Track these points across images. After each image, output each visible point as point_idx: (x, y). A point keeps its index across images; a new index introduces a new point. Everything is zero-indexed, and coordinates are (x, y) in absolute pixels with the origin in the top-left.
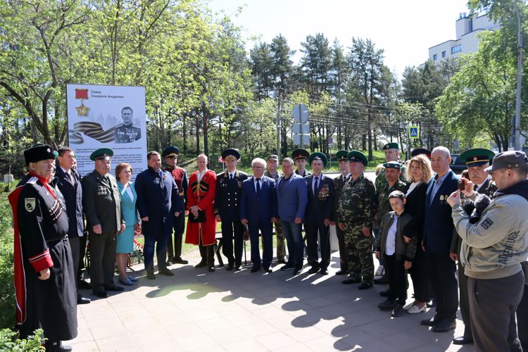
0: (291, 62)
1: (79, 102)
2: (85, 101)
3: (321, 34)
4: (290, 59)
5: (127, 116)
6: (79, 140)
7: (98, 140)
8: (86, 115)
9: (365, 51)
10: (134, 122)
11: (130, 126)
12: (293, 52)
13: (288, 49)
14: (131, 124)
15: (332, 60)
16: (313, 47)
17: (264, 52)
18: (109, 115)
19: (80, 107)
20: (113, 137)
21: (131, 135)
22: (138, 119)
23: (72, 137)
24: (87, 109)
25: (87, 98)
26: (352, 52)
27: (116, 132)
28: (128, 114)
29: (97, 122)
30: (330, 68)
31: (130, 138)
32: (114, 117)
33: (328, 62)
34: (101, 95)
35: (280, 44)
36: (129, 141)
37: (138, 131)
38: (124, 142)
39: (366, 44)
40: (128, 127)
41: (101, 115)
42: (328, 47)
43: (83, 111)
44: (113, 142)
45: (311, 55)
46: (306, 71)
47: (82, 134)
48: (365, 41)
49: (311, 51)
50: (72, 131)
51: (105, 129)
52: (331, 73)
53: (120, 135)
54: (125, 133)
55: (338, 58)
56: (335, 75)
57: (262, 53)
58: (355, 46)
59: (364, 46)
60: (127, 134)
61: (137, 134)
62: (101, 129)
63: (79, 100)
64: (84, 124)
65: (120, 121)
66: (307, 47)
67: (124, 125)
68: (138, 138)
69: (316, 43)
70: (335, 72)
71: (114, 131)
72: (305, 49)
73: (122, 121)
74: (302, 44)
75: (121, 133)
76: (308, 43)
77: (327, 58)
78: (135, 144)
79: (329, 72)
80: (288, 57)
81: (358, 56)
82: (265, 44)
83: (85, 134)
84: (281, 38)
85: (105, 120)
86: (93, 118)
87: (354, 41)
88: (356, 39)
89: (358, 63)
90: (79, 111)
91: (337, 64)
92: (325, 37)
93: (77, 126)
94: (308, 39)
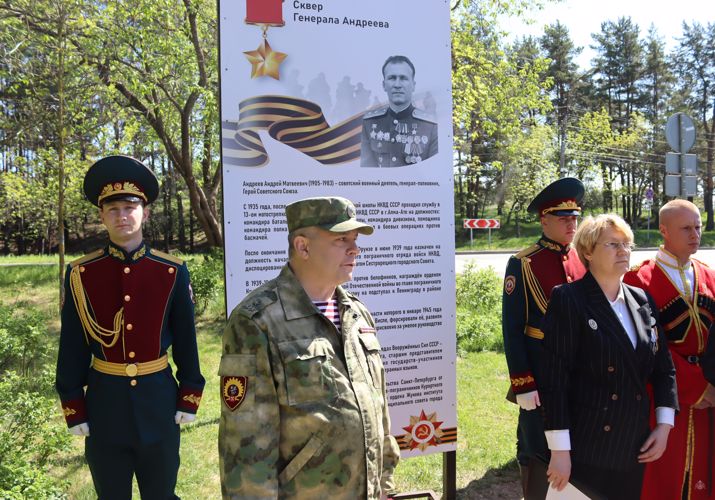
0: (575, 67)
1: (255, 35)
2: (275, 34)
3: (627, 18)
4: (573, 61)
5: (397, 83)
6: (254, 154)
7: (311, 154)
8: (276, 76)
9: (705, 43)
10: (418, 104)
11: (406, 115)
12: (579, 50)
13: (570, 45)
14: (410, 110)
15: (644, 61)
16: (612, 40)
17: (529, 50)
18: (347, 79)
19: (259, 51)
20: (358, 147)
21: (411, 142)
22: (428, 95)
23: (233, 145)
24: (280, 58)
25: (280, 23)
26: (683, 45)
27: (366, 133)
28: (402, 78)
29: (308, 100)
30: (641, 75)
31: (407, 150)
32: (360, 85)
33: (640, 65)
34: (322, 14)
35: (556, 37)
36: (403, 161)
37: (430, 129)
38: (388, 164)
39: (707, 30)
40: (397, 117)
41: (322, 76)
42: (639, 38)
43: (268, 64)
44: (357, 162)
45: (609, 54)
46: (600, 81)
47: (264, 133)
48: (705, 26)
49: (609, 47)
50: (234, 126)
51: (333, 122)
52: (642, 84)
53: (377, 141)
54: (393, 135)
55: (655, 57)
56: (647, 86)
57: (527, 52)
58: (688, 35)
59: (704, 36)
60: (399, 138)
61: (425, 140)
62: (321, 120)
63: (258, 28)
64: (270, 105)
65: (379, 99)
66: (603, 42)
67: (390, 112)
68: (429, 151)
69: (618, 32)
70: (649, 82)
71: (359, 130)
72: (598, 44)
73: (384, 99)
74: (594, 36)
75: (380, 135)
76: (604, 35)
77: (635, 59)
78: (420, 169)
79: (637, 82)
80: (571, 58)
81: (693, 52)
82: (530, 39)
83: (273, 134)
84: (559, 27)
85: (333, 94)
86: (296, 85)
87: (686, 27)
88: (690, 24)
89: (691, 65)
90: (254, 63)
91: (654, 67)
92: (633, 23)
93: (246, 109)
94: (603, 27)
